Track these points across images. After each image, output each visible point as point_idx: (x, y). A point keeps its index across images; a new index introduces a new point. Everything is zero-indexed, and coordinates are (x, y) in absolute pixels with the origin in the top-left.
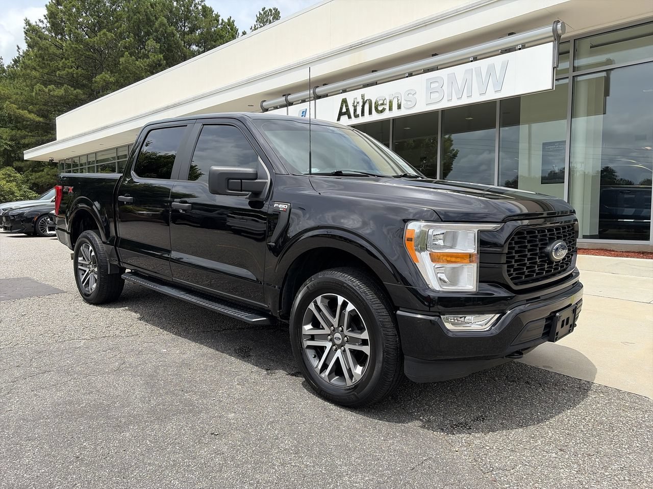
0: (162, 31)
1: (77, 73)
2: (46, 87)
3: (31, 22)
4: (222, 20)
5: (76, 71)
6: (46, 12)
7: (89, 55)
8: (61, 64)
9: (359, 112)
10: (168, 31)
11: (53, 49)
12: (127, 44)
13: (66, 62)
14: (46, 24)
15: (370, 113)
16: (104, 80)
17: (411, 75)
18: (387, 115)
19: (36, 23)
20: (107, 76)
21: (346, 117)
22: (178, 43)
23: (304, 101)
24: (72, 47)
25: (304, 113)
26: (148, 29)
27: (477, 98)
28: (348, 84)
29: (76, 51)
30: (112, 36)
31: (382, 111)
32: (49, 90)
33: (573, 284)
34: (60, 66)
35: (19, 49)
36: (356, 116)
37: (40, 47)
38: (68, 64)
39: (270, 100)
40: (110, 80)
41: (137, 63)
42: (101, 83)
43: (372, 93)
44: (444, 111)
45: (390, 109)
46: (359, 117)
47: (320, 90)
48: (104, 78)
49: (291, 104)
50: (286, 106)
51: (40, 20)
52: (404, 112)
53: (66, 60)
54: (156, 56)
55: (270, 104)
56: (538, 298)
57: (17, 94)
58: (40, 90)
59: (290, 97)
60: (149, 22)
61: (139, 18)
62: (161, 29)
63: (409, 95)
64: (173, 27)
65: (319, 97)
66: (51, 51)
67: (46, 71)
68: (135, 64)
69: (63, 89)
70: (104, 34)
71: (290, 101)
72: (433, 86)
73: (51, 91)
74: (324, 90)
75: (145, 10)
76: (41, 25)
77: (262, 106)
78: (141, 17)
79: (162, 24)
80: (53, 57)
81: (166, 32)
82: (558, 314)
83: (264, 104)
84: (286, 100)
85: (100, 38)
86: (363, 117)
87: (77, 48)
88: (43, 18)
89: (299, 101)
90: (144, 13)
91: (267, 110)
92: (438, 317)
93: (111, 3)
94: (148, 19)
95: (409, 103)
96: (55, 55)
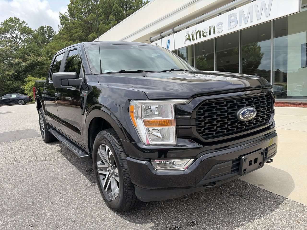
0: (116, 11)
1: (82, 35)
2: (69, 42)
3: (62, 13)
4: (144, 2)
5: (81, 33)
6: (68, 8)
7: (86, 26)
8: (75, 31)
9: (195, 37)
10: (119, 10)
11: (71, 25)
12: (102, 19)
13: (77, 30)
14: (68, 14)
15: (200, 38)
16: (93, 36)
17: (220, 14)
18: (209, 37)
19: (64, 14)
20: (94, 34)
21: (189, 40)
22: (123, 15)
23: (169, 35)
24: (79, 23)
25: (169, 41)
26: (110, 10)
27: (256, 22)
28: (189, 24)
29: (80, 25)
30: (95, 16)
31: (205, 36)
32: (70, 43)
33: (265, 135)
34: (75, 32)
35: (59, 26)
36: (193, 40)
37: (66, 24)
38: (78, 31)
39: (154, 37)
40: (95, 36)
41: (106, 26)
42: (92, 38)
43: (201, 27)
44: (241, 31)
45: (210, 34)
46: (195, 40)
47: (176, 29)
48: (93, 35)
49: (163, 37)
50: (161, 38)
51: (66, 12)
52: (217, 35)
53: (77, 29)
54: (114, 23)
55: (154, 39)
56: (227, 147)
57: (58, 46)
58: (66, 44)
59: (162, 34)
60: (111, 7)
61: (106, 6)
62: (116, 10)
63: (219, 26)
64: (120, 8)
65: (176, 32)
66: (70, 26)
67: (69, 35)
68: (105, 27)
69: (76, 42)
70: (92, 15)
71: (163, 36)
72: (231, 18)
73: (71, 44)
74: (178, 28)
75: (108, 2)
76: (66, 14)
77: (150, 40)
78: (107, 5)
79: (116, 7)
80: (72, 28)
81: (118, 11)
82: (243, 157)
83: (151, 39)
84: (161, 36)
85: (90, 18)
86: (197, 40)
87: (81, 23)
88: (67, 11)
89: (167, 35)
90: (108, 3)
91: (153, 42)
92: (149, 162)
93: (94, 1)
94: (110, 6)
95: (219, 30)
96: (72, 27)
